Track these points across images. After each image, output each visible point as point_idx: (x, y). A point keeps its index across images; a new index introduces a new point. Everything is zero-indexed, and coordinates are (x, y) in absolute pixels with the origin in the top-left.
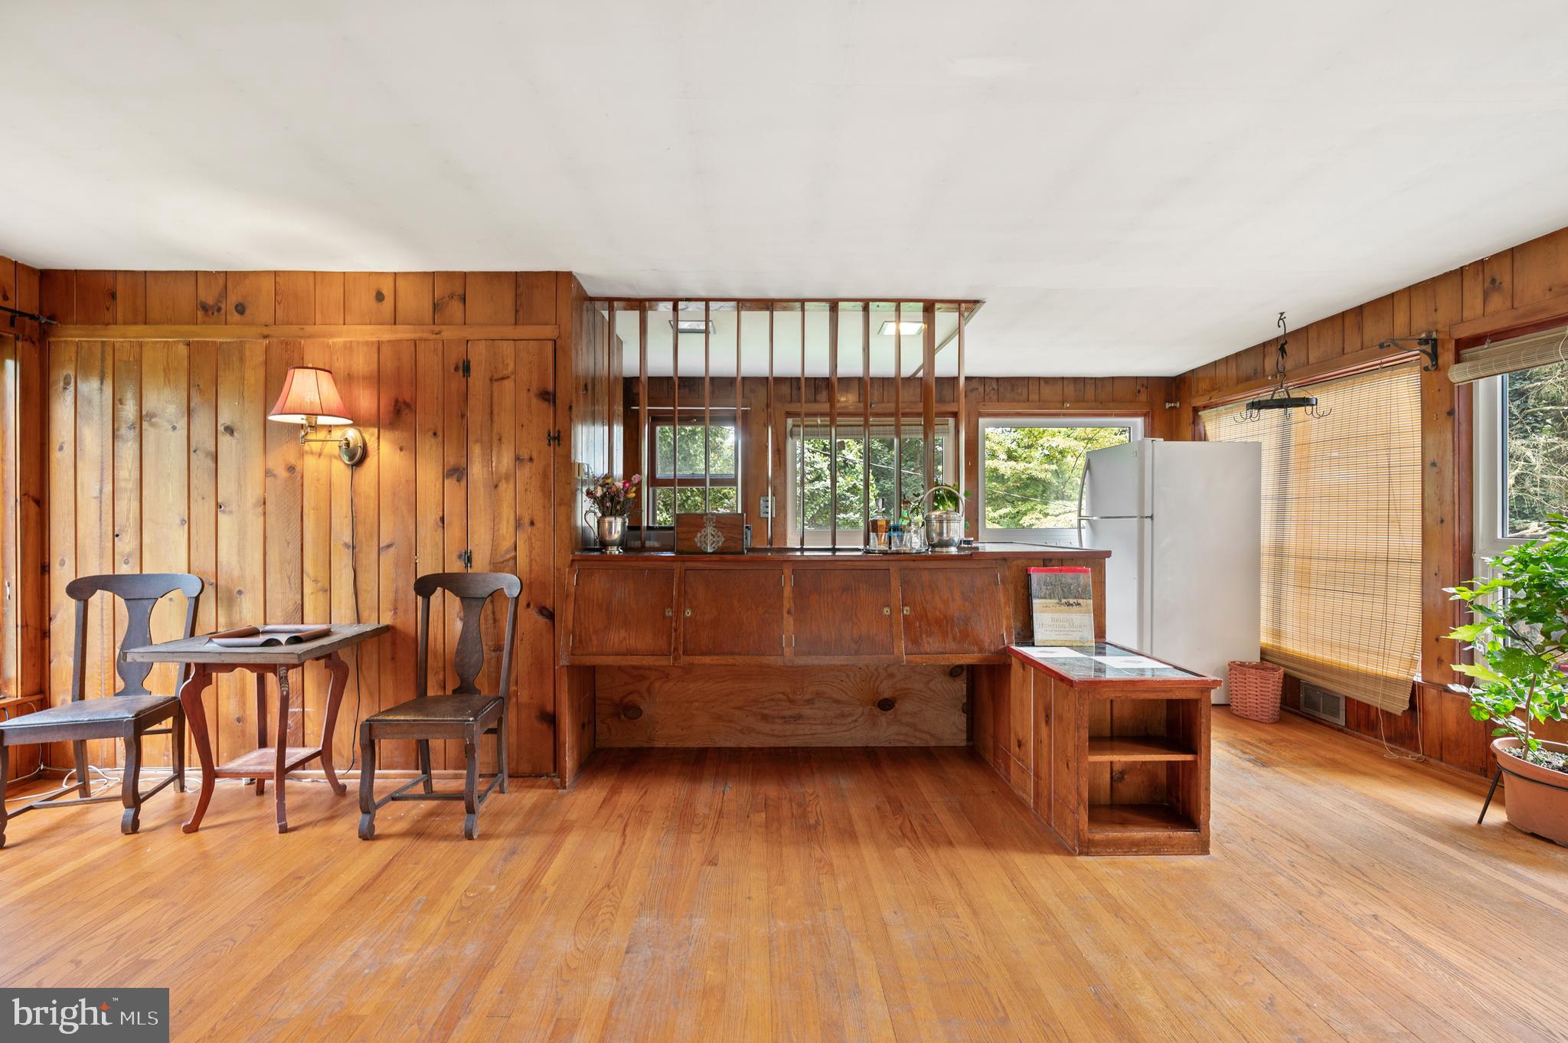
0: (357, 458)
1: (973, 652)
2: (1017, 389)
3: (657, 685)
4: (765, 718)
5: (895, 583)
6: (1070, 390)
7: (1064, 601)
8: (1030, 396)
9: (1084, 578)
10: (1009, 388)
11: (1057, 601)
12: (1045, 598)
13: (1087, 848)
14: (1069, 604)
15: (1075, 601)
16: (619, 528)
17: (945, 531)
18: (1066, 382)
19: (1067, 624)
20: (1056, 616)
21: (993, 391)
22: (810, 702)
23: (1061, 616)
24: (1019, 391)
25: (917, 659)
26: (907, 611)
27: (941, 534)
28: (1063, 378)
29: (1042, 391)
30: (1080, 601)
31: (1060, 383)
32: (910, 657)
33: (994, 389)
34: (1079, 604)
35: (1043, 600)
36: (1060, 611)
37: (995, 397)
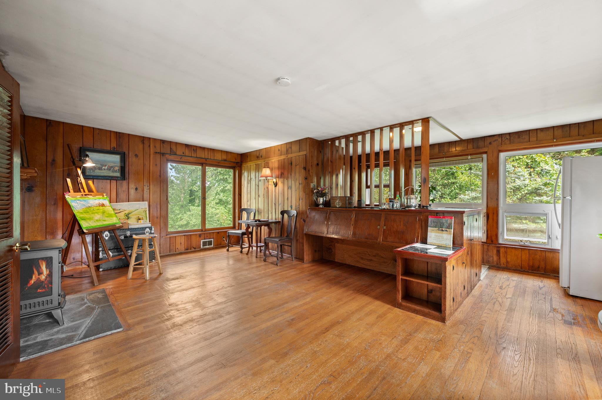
0: (276, 185)
1: (404, 243)
2: (522, 137)
3: (336, 244)
4: (362, 258)
5: (383, 219)
6: (558, 132)
7: (440, 229)
8: (530, 139)
9: (450, 221)
10: (517, 137)
11: (438, 229)
12: (433, 227)
13: (399, 306)
14: (442, 230)
15: (445, 229)
16: (322, 201)
17: (409, 202)
18: (555, 129)
19: (441, 238)
20: (437, 234)
21: (507, 140)
22: (375, 256)
23: (439, 234)
24: (523, 137)
25: (385, 243)
26: (385, 228)
27: (407, 203)
28: (554, 127)
29: (539, 135)
30: (447, 229)
31: (552, 130)
32: (383, 242)
33: (507, 139)
34: (447, 231)
35: (432, 228)
36: (439, 233)
37: (509, 142)
